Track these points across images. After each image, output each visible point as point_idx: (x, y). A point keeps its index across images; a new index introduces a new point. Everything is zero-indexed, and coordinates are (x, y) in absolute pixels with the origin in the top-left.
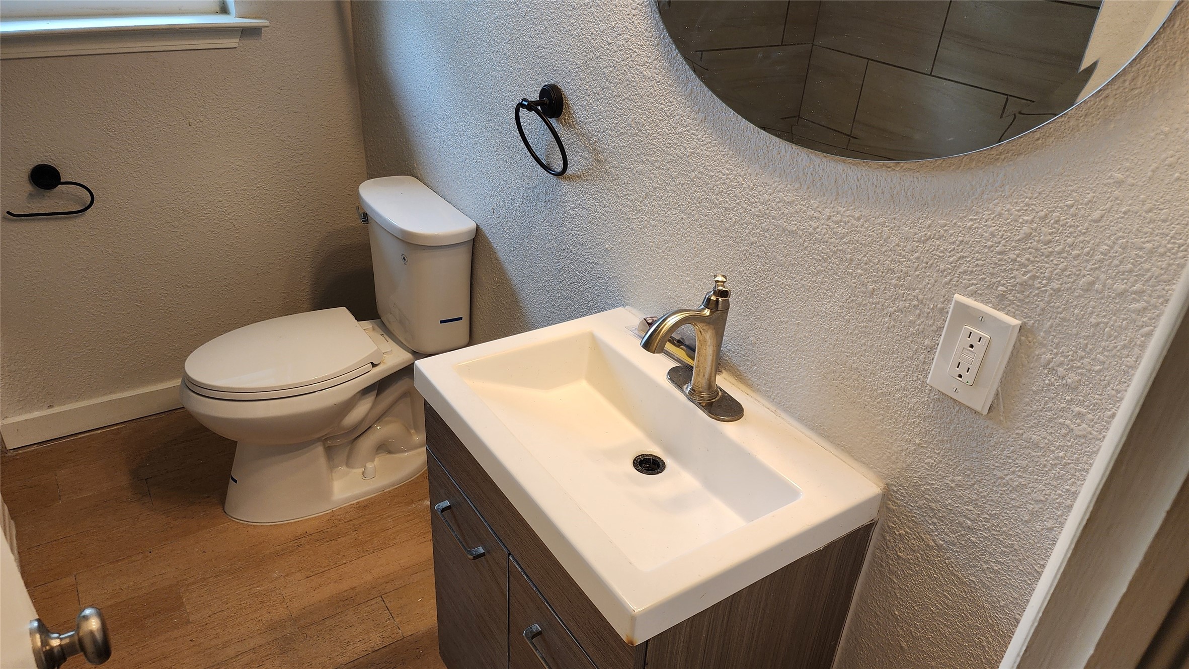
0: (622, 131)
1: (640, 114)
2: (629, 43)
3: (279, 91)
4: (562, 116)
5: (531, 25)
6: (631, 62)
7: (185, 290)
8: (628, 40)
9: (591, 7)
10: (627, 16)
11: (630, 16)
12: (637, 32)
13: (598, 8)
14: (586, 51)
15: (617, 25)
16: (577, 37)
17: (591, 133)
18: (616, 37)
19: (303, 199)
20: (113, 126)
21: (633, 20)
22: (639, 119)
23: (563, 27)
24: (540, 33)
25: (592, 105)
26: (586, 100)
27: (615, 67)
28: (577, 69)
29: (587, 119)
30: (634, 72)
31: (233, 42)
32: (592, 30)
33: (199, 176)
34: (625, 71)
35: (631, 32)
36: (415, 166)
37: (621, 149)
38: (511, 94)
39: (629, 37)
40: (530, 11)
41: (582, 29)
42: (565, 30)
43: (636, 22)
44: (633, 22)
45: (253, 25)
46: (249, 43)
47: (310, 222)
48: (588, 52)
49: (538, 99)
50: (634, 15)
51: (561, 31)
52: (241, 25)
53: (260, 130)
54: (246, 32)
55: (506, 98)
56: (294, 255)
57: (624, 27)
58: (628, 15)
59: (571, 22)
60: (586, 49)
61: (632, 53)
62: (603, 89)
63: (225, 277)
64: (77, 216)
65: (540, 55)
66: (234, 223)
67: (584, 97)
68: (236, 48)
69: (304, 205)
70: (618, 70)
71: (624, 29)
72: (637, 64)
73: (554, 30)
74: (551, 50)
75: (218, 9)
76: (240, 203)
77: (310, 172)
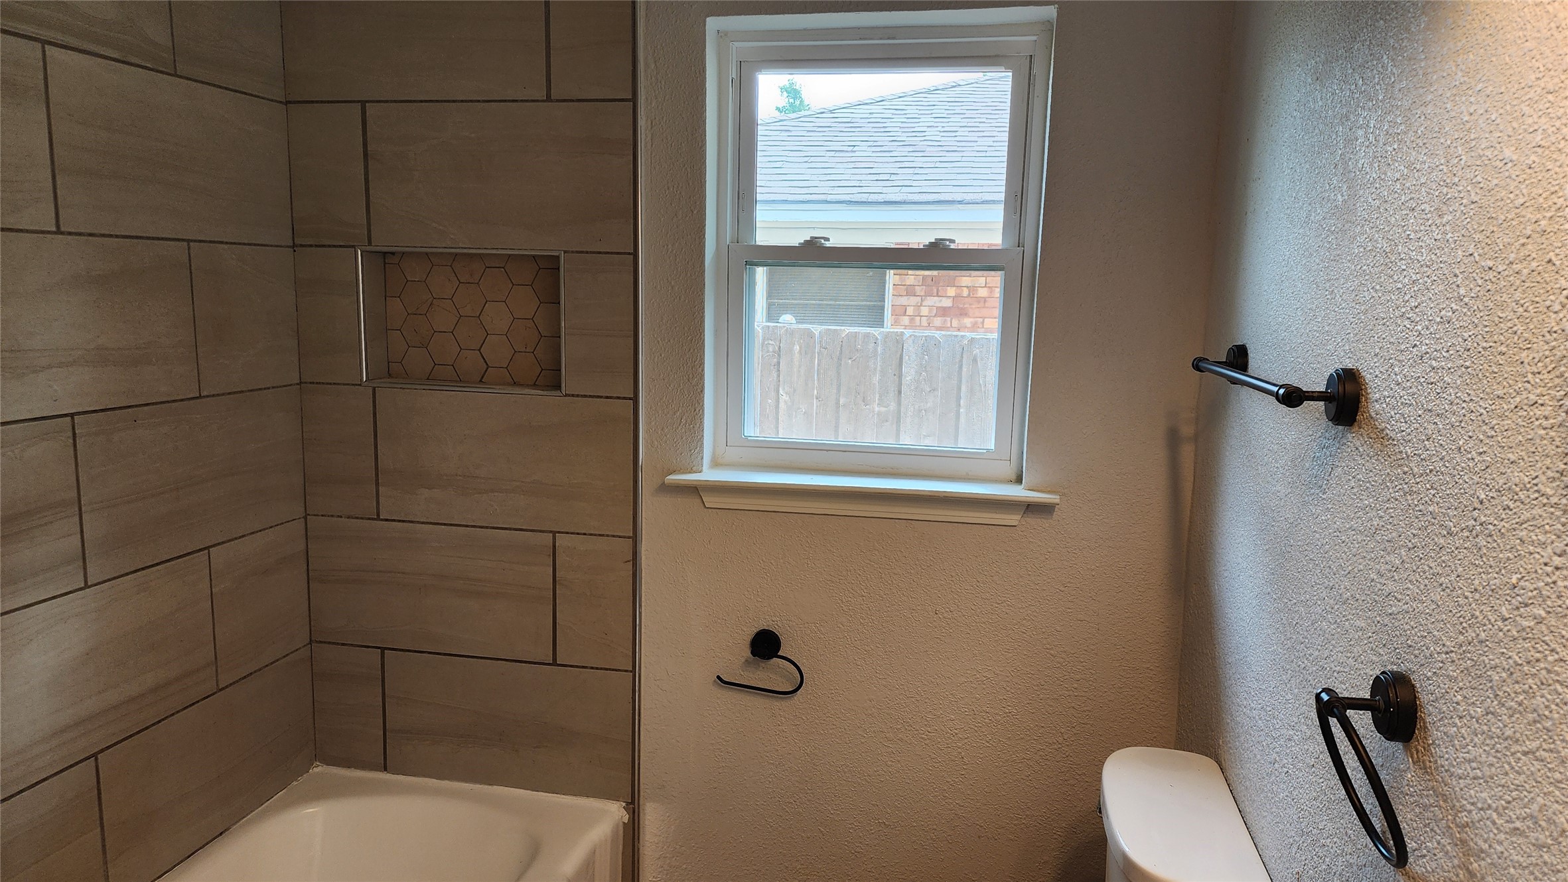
2: (1544, 628)
3: (1063, 589)
4: (1414, 743)
5: (1382, 552)
6: (1544, 672)
8: (1540, 621)
9: (1477, 536)
10: (1543, 566)
11: (1549, 569)
12: (1560, 606)
13: (1489, 539)
14: (1461, 623)
15: (1522, 583)
16: (1448, 591)
17: (1458, 801)
18: (1518, 608)
21: (1554, 578)
23: (1428, 565)
24: (1394, 569)
25: (1465, 739)
26: (1455, 725)
27: (1512, 674)
28: (1444, 656)
29: (1454, 766)
30: (1549, 697)
31: (1013, 519)
32: (1476, 582)
34: (1531, 688)
35: (1549, 603)
38: (1342, 669)
39: (1543, 613)
40: (1383, 526)
41: (1458, 576)
42: (1431, 571)
43: (1560, 583)
44: (1554, 583)
45: (1036, 500)
46: (1033, 521)
48: (1464, 625)
49: (1368, 696)
50: (1557, 568)
51: (1424, 572)
54: (1030, 508)
57: (1535, 589)
58: (1546, 564)
59: (1443, 558)
60: (1461, 619)
61: (1547, 652)
62: (1487, 714)
65: (1390, 611)
67: (1452, 718)
70: (1517, 682)
71: (1535, 593)
72: (1558, 681)
73: (1415, 568)
74: (1406, 606)
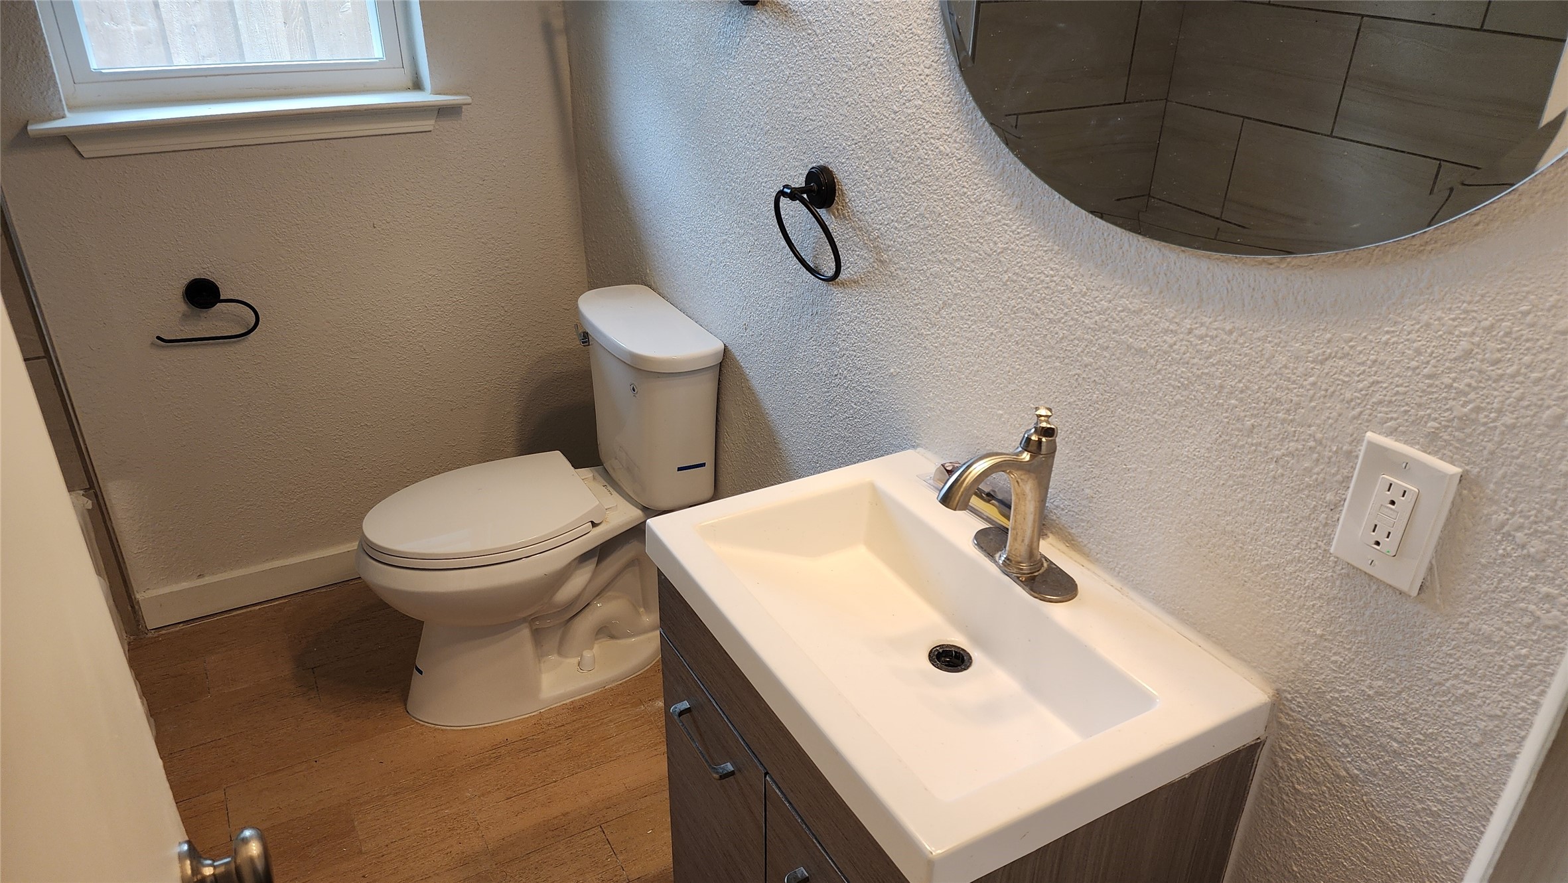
0: (912, 222)
1: (935, 201)
2: (921, 111)
3: (481, 182)
4: (834, 205)
5: (795, 92)
6: (923, 135)
7: (364, 431)
8: (918, 107)
9: (872, 67)
10: (918, 76)
11: (922, 77)
12: (931, 96)
13: (880, 67)
14: (865, 123)
15: (906, 89)
16: (853, 105)
17: (871, 226)
18: (904, 104)
19: (509, 316)
20: (284, 230)
21: (926, 82)
22: (934, 208)
23: (835, 93)
24: (807, 101)
25: (872, 190)
26: (866, 184)
27: (903, 142)
28: (853, 146)
29: (866, 208)
30: (927, 148)
31: (428, 124)
32: (873, 96)
33: (384, 289)
34: (916, 146)
35: (924, 96)
36: (648, 271)
37: (910, 246)
38: (769, 179)
39: (921, 103)
40: (794, 74)
41: (860, 95)
42: (838, 96)
43: (930, 84)
44: (926, 84)
45: (449, 103)
46: (447, 124)
47: (517, 344)
48: (867, 123)
49: (804, 185)
50: (927, 76)
51: (833, 98)
52: (438, 103)
53: (457, 231)
54: (443, 112)
55: (763, 184)
56: (497, 386)
57: (915, 90)
58: (920, 75)
59: (847, 86)
60: (865, 120)
61: (924, 124)
62: (887, 170)
63: (413, 414)
64: (238, 341)
65: (807, 130)
66: (424, 346)
67: (863, 181)
68: (430, 131)
69: (510, 323)
70: (907, 146)
71: (915, 93)
72: (932, 138)
73: (825, 97)
74: (820, 123)
75: (410, 84)
76: (431, 322)
77: (518, 282)
